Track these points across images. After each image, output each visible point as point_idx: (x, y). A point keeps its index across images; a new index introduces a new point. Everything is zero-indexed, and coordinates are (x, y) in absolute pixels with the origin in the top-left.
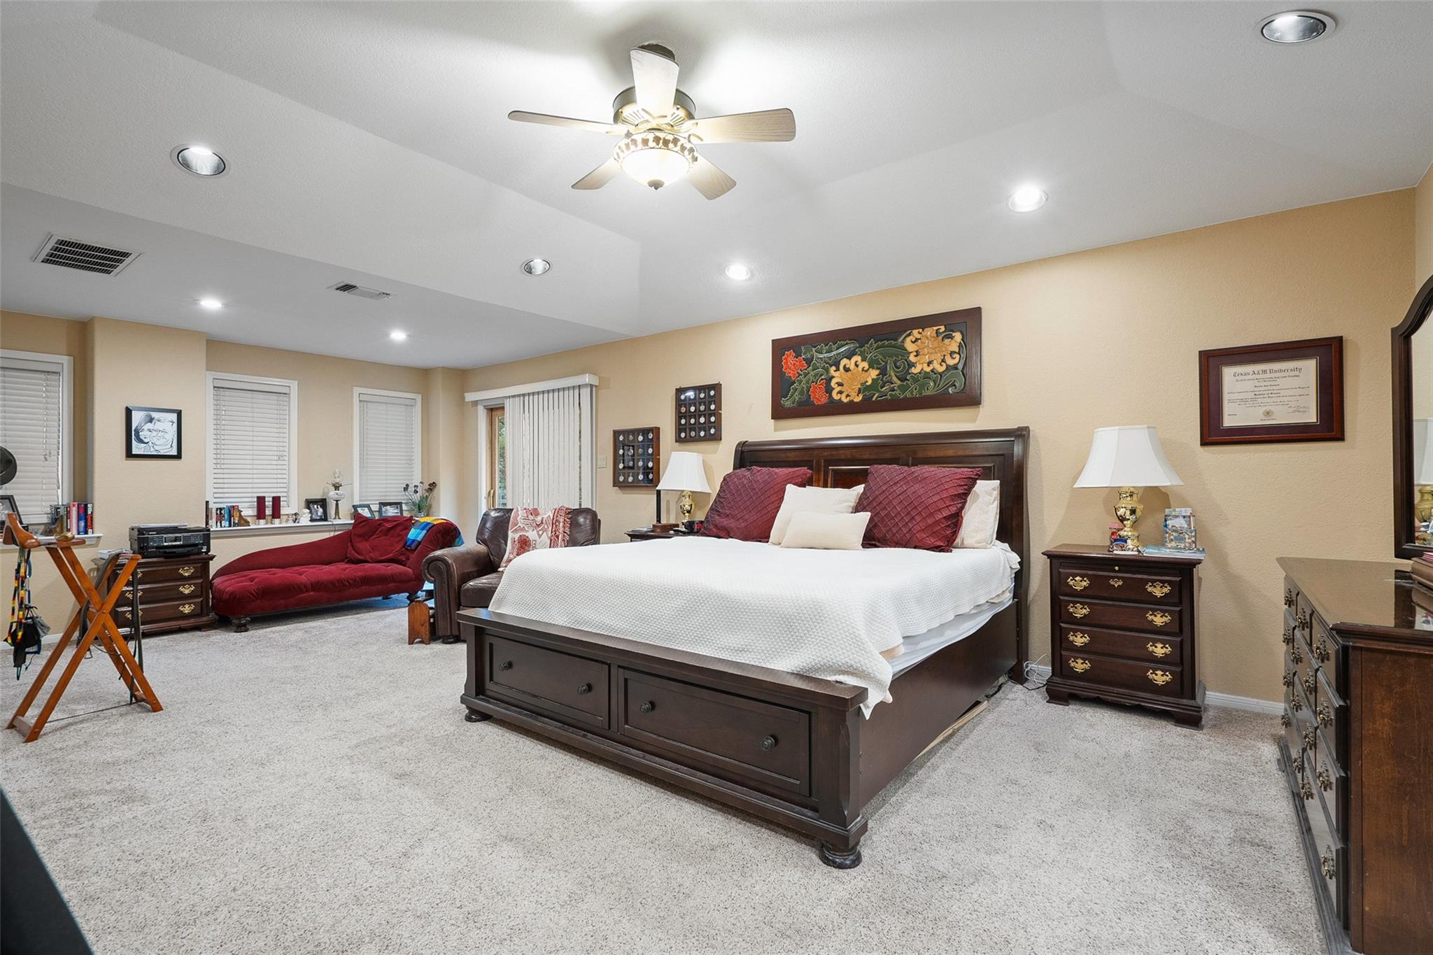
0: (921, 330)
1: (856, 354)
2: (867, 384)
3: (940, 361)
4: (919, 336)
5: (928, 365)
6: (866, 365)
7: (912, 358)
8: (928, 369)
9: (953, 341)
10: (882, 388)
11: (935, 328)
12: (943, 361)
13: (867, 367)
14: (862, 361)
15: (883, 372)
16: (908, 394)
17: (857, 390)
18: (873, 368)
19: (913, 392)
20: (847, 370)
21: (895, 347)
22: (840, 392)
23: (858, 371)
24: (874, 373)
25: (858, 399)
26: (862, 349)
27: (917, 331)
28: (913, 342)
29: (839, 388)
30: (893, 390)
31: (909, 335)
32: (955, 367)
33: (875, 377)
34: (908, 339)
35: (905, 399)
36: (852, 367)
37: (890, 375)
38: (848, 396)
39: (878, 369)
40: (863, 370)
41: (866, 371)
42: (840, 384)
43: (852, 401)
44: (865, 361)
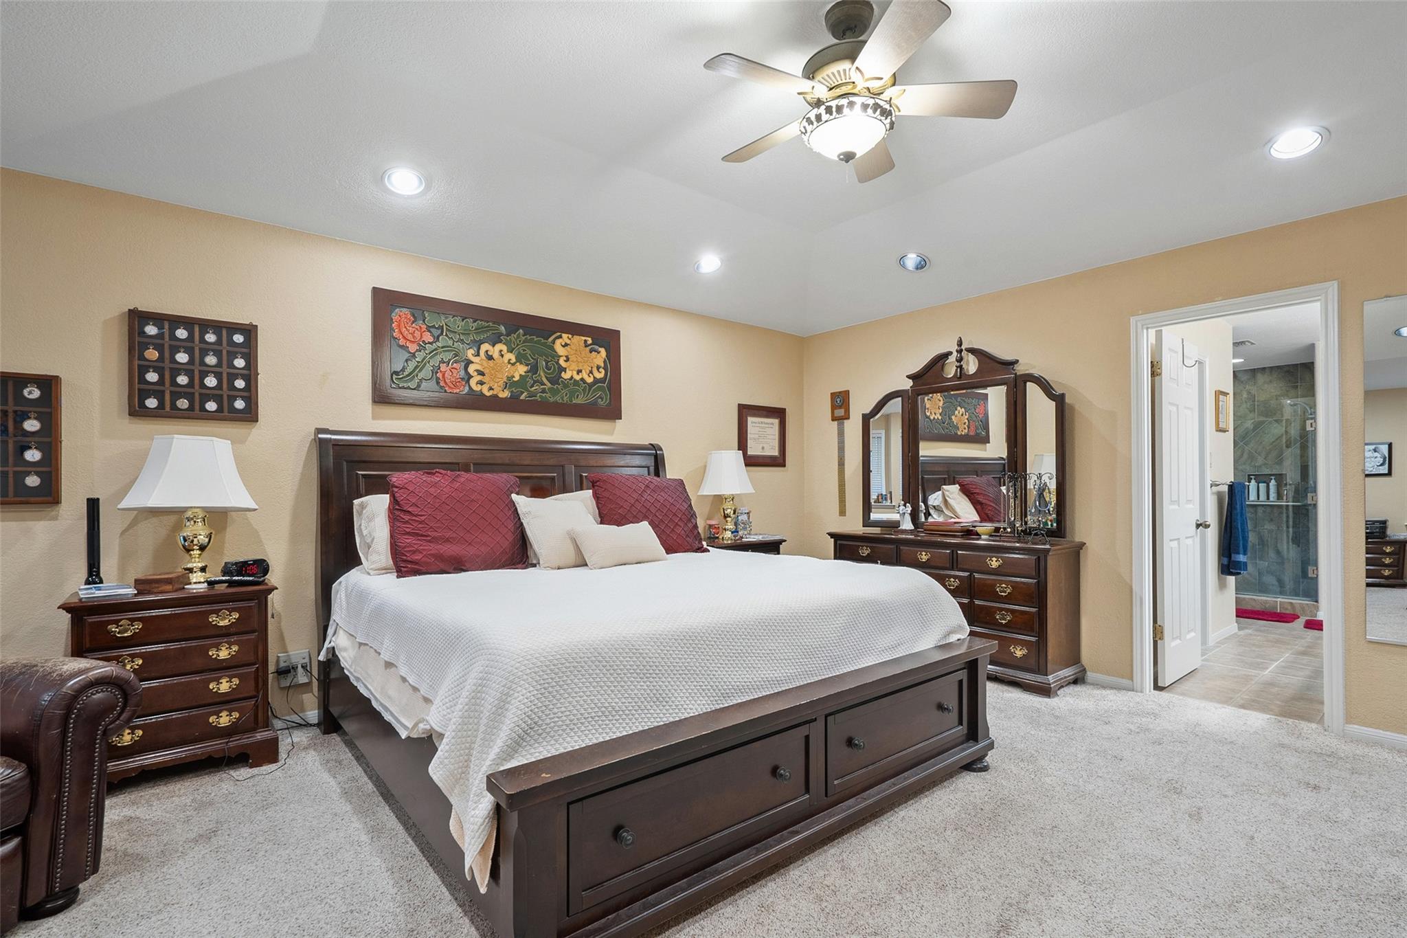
0: (570, 336)
1: (501, 342)
2: (514, 379)
3: (588, 372)
4: (568, 342)
5: (578, 374)
6: (512, 357)
7: (562, 362)
8: (577, 378)
9: (598, 355)
10: (531, 387)
11: (584, 338)
12: (591, 372)
13: (514, 360)
14: (508, 352)
15: (534, 369)
16: (558, 398)
17: (501, 383)
18: (521, 363)
19: (562, 397)
20: (490, 358)
21: (544, 345)
22: (481, 383)
23: (503, 362)
24: (522, 369)
25: (505, 394)
26: (508, 338)
27: (567, 335)
28: (563, 346)
29: (480, 378)
30: (543, 391)
31: (560, 337)
32: (602, 380)
33: (524, 374)
34: (558, 342)
35: (556, 403)
36: (496, 355)
37: (539, 375)
38: (491, 389)
39: (527, 365)
40: (509, 362)
41: (513, 364)
42: (481, 373)
43: (496, 396)
44: (511, 352)
